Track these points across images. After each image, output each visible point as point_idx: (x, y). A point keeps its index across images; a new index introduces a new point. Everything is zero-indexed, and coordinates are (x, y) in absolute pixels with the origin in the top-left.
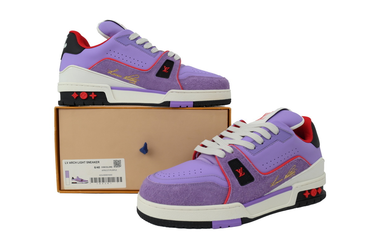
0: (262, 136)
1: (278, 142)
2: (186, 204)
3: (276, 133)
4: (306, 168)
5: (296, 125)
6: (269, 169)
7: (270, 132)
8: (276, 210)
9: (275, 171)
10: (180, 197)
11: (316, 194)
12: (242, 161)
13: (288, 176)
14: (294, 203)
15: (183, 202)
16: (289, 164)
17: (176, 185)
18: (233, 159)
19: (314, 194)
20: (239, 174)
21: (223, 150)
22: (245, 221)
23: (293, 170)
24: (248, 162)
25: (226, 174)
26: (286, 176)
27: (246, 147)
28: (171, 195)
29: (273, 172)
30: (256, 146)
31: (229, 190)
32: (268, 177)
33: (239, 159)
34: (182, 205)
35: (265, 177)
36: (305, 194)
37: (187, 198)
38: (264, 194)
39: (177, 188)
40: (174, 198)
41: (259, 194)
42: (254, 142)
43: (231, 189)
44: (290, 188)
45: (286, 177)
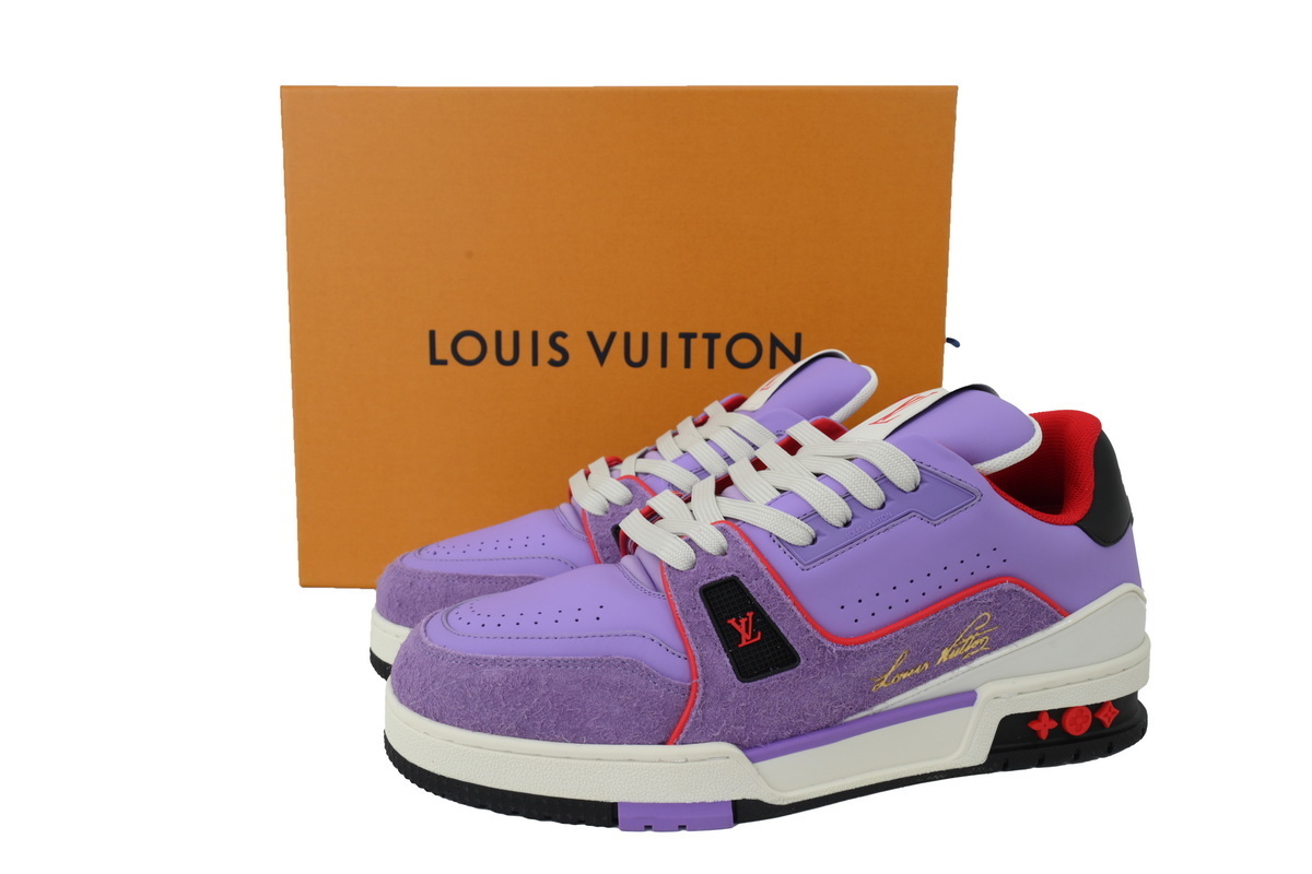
0: (847, 496)
1: (913, 523)
2: (523, 732)
3: (907, 485)
4: (1042, 627)
5: (1003, 457)
6: (867, 624)
7: (881, 479)
8: (899, 777)
9: (891, 632)
10: (504, 705)
11: (1086, 726)
12: (753, 587)
13: (954, 655)
14: (980, 758)
15: (512, 726)
16: (957, 609)
17: (494, 662)
18: (720, 576)
19: (1075, 728)
20: (740, 635)
21: (690, 541)
22: (747, 811)
23: (979, 631)
24: (779, 595)
25: (688, 632)
26: (945, 653)
27: (777, 534)
28: (473, 694)
29: (884, 635)
30: (817, 533)
31: (692, 694)
32: (862, 656)
33: (742, 580)
34: (509, 733)
35: (848, 653)
36: (1035, 726)
37: (527, 713)
38: (842, 716)
39: (495, 673)
40: (481, 709)
41: (818, 715)
42: (811, 516)
43: (697, 691)
44: (966, 699)
45: (945, 655)
